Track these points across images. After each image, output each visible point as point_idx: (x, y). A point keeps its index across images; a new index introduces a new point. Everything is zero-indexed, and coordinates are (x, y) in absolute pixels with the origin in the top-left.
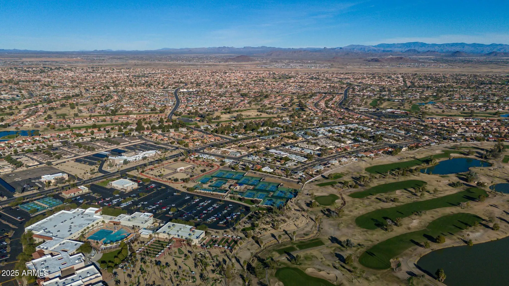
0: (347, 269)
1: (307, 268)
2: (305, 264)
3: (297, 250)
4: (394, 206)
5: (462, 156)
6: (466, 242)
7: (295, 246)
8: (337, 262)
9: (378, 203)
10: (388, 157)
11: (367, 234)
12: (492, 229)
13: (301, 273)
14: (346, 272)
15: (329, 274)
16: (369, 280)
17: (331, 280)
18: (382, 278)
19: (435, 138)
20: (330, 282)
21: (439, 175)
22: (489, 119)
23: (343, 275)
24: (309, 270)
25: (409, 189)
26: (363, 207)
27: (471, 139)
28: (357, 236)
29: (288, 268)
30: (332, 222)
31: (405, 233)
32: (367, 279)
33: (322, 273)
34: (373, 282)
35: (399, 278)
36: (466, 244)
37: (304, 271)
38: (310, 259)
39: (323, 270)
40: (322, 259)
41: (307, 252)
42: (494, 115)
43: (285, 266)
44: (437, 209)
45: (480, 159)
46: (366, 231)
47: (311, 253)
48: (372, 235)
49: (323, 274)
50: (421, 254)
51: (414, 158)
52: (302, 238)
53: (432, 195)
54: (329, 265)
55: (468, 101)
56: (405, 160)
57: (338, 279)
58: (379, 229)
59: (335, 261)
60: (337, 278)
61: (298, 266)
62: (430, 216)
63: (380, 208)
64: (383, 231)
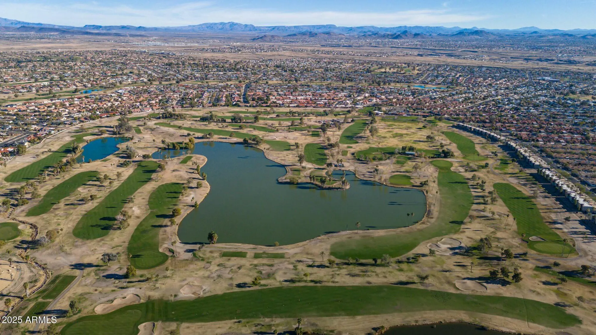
0: (136, 282)
1: (94, 309)
2: (85, 307)
3: (50, 302)
4: (96, 204)
5: (96, 137)
6: (193, 206)
7: (40, 300)
8: (116, 282)
9: (75, 208)
10: (17, 158)
11: (106, 242)
12: (197, 188)
13: (93, 318)
14: (139, 284)
15: (124, 298)
16: (169, 277)
17: (134, 302)
18: (176, 268)
19: (44, 125)
20: (135, 303)
21: (99, 160)
22: (77, 98)
23: (140, 288)
24: (99, 310)
25: (88, 183)
26: (63, 219)
27: (86, 119)
28: (98, 249)
29: (69, 325)
30: (50, 251)
31: (139, 223)
32: (165, 277)
33: (116, 302)
34: (174, 276)
35: (187, 260)
36: (194, 208)
37: (94, 314)
38: (84, 299)
39: (115, 299)
40: (96, 290)
41: (69, 295)
42: (73, 93)
43: (64, 326)
44: (139, 191)
45: (115, 136)
46: (103, 240)
47: (74, 294)
48: (112, 239)
49: (118, 303)
50: (174, 233)
51: (50, 151)
52: (35, 288)
53: (116, 180)
54: (113, 291)
55: (27, 81)
56: (43, 157)
57: (140, 295)
58: (111, 231)
59: (115, 283)
60: (137, 295)
61: (79, 314)
62: (140, 198)
63: (84, 213)
64: (118, 232)
